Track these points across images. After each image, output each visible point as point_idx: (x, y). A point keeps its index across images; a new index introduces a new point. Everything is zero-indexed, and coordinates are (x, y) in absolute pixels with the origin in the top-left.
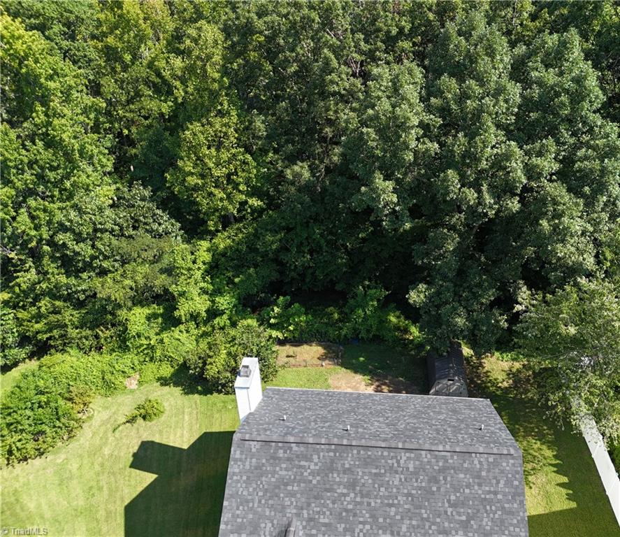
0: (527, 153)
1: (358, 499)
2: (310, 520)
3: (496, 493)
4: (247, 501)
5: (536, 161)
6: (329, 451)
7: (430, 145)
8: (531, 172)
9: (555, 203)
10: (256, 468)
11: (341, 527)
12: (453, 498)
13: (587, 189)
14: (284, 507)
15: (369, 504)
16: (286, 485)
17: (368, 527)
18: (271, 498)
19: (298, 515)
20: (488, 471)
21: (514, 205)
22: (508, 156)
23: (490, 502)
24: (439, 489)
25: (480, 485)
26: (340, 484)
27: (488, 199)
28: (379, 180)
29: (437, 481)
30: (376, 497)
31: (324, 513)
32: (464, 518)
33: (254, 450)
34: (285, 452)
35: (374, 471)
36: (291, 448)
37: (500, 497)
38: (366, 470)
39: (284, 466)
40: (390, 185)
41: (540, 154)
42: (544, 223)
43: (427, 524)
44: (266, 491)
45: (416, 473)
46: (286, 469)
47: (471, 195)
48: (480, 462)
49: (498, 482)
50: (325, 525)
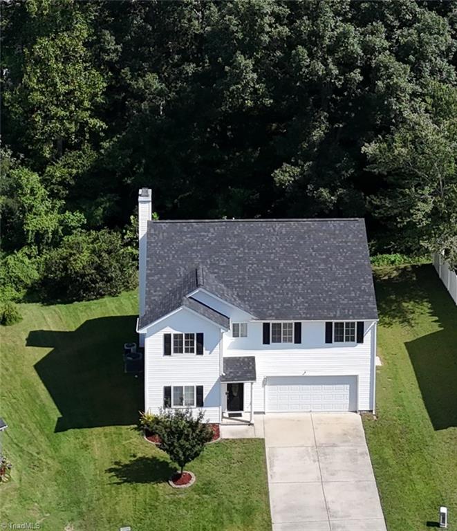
0: (363, 34)
1: (246, 251)
2: (212, 264)
3: (346, 242)
4: (164, 257)
6: (221, 226)
10: (168, 238)
11: (236, 267)
12: (315, 246)
13: (411, 57)
14: (192, 259)
15: (255, 253)
16: (192, 246)
17: (255, 266)
18: (181, 254)
20: (340, 230)
21: (357, 76)
22: (345, 35)
23: (342, 247)
26: (231, 244)
29: (303, 238)
30: (259, 250)
34: (188, 228)
35: (256, 235)
36: (192, 226)
37: (349, 244)
39: (188, 236)
40: (250, 63)
41: (372, 34)
44: (177, 252)
47: (320, 68)
50: (224, 266)
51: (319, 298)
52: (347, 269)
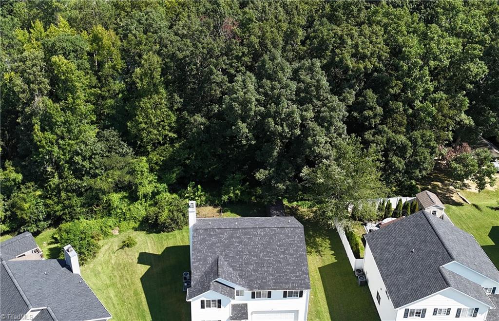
0: (301, 110)
1: (243, 247)
2: (226, 255)
3: (294, 241)
4: (201, 251)
5: (304, 113)
6: (230, 231)
7: (260, 108)
8: (303, 118)
9: (313, 130)
10: (203, 239)
11: (238, 257)
12: (279, 243)
13: (325, 124)
14: (215, 252)
15: (247, 248)
16: (215, 244)
17: (248, 256)
18: (210, 249)
19: (221, 254)
20: (291, 233)
21: (298, 132)
22: (293, 112)
23: (292, 244)
24: (273, 241)
25: (288, 238)
26: (235, 242)
27: (287, 130)
28: (240, 124)
29: (272, 239)
30: (250, 246)
31: (231, 253)
32: (283, 250)
33: (201, 233)
34: (213, 232)
35: (248, 237)
36: (216, 231)
37: (296, 242)
38: (245, 237)
39: (214, 237)
40: (245, 125)
41: (306, 110)
42: (309, 139)
43: (270, 253)
44: (208, 247)
45: (264, 236)
46: (215, 239)
47: (279, 128)
48: (288, 231)
49: (295, 237)
50: (231, 257)
51: (281, 276)
52: (295, 258)
